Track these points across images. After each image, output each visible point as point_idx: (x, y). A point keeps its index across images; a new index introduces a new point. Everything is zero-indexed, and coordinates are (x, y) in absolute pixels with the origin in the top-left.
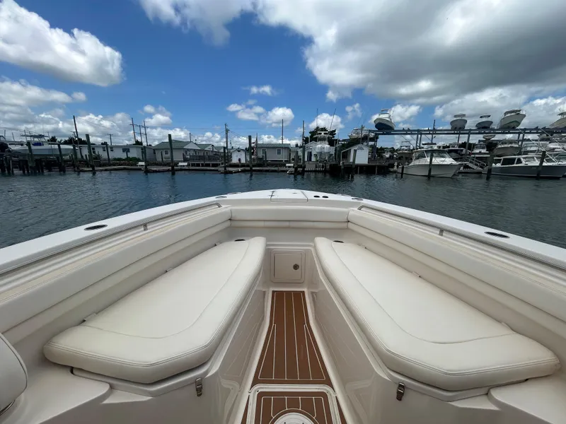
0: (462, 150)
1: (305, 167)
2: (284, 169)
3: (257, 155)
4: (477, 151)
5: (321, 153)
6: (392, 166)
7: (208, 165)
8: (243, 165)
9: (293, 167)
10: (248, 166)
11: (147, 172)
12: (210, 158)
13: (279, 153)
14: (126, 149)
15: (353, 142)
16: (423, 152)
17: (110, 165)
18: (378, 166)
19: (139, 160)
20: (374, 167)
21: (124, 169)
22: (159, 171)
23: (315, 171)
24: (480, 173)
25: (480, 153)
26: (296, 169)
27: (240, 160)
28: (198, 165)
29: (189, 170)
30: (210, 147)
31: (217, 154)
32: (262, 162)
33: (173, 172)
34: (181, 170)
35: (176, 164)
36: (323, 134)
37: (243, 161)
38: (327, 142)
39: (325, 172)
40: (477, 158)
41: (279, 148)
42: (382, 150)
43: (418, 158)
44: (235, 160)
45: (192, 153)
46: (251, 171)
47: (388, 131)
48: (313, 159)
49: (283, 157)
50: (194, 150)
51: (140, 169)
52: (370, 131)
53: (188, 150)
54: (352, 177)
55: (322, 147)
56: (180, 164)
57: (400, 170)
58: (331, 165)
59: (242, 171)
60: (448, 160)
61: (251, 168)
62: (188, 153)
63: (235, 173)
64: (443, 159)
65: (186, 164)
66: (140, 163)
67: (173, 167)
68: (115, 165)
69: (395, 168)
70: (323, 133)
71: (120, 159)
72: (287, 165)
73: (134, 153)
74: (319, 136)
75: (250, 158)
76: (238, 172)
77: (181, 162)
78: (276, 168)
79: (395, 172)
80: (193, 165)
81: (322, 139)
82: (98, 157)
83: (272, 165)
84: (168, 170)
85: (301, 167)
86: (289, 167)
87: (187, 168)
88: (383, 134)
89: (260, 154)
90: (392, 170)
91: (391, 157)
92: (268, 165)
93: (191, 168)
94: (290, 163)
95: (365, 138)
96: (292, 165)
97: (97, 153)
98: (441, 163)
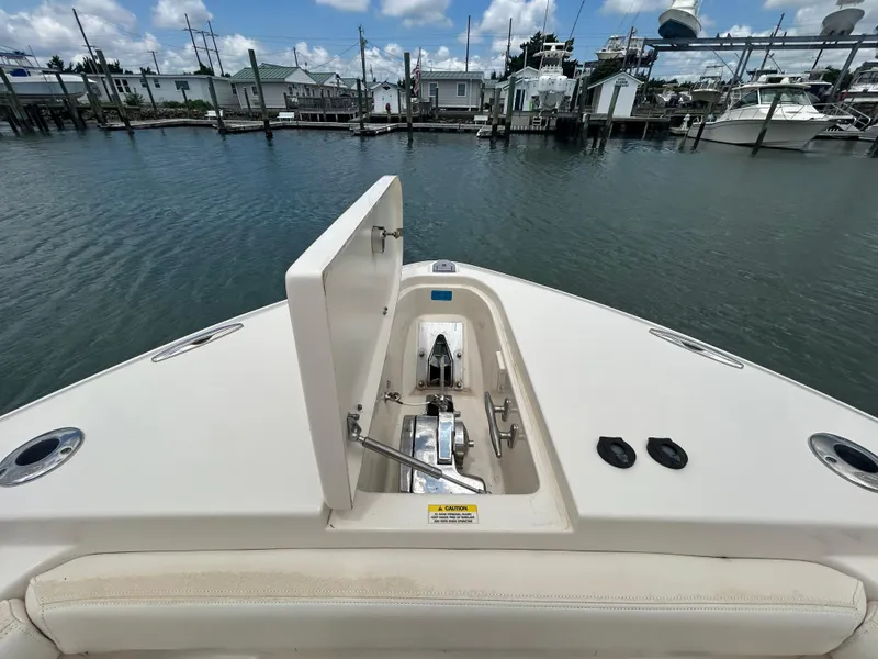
0: (827, 87)
1: (510, 124)
2: (470, 126)
3: (419, 98)
4: (859, 88)
5: (546, 94)
6: (678, 121)
7: (331, 118)
8: (394, 119)
9: (489, 123)
10: (404, 120)
11: (224, 131)
12: (336, 103)
13: (461, 92)
14: (182, 83)
15: (607, 68)
16: (753, 90)
17: (158, 117)
18: (650, 123)
19: (207, 107)
20: (642, 124)
21: (185, 125)
22: (245, 131)
23: (528, 132)
24: (854, 138)
25: (865, 93)
26: (495, 128)
27: (388, 107)
28: (314, 118)
29: (298, 127)
30: (333, 79)
31: (346, 93)
32: (429, 113)
33: (268, 131)
34: (285, 127)
35: (274, 116)
36: (553, 49)
37: (395, 110)
38: (560, 69)
39: (546, 133)
40: (857, 104)
41: (460, 82)
42: (659, 85)
43: (739, 105)
44: (379, 108)
45: (301, 92)
46: (410, 130)
47: (682, 41)
48: (527, 106)
49: (469, 101)
50: (305, 85)
51: (210, 126)
52: (647, 42)
53: (294, 85)
54: (602, 145)
55: (551, 80)
56: (282, 115)
57: (694, 132)
58: (559, 120)
59: (393, 131)
60: (806, 112)
61: (410, 125)
62: (295, 92)
63: (380, 134)
64: (795, 108)
65: (291, 115)
66: (212, 113)
67: (267, 122)
68: (167, 117)
69: (684, 127)
70: (554, 45)
71: (174, 105)
72: (477, 118)
73: (198, 92)
74: (546, 52)
75: (408, 102)
76: (386, 132)
77: (281, 110)
78: (456, 126)
79: (681, 135)
80: (305, 117)
81: (551, 62)
82: (134, 100)
83: (447, 118)
84: (260, 129)
85: (502, 122)
86: (480, 122)
87: (294, 123)
88: (672, 49)
89: (427, 95)
90: (675, 130)
91: (674, 101)
92: (441, 118)
93: (302, 123)
94: (481, 113)
95: (632, 59)
96: (486, 118)
97: (132, 91)
98: (790, 117)
